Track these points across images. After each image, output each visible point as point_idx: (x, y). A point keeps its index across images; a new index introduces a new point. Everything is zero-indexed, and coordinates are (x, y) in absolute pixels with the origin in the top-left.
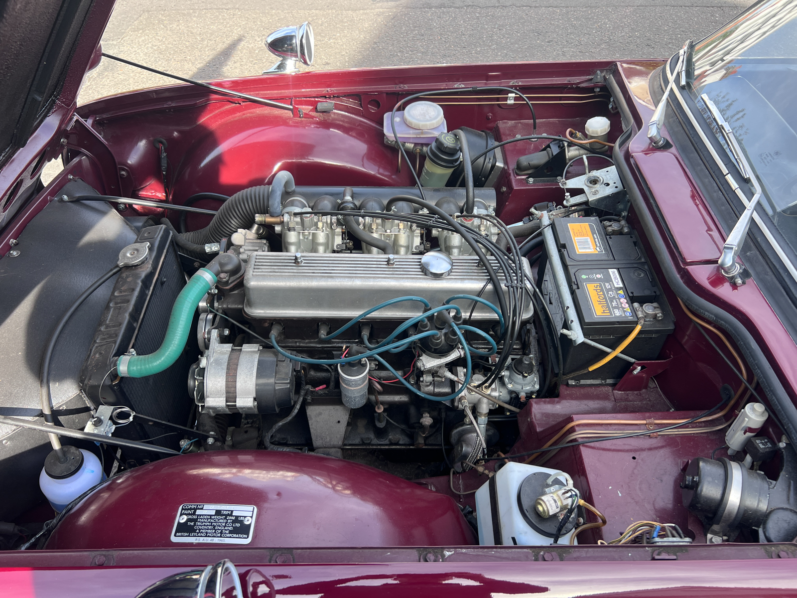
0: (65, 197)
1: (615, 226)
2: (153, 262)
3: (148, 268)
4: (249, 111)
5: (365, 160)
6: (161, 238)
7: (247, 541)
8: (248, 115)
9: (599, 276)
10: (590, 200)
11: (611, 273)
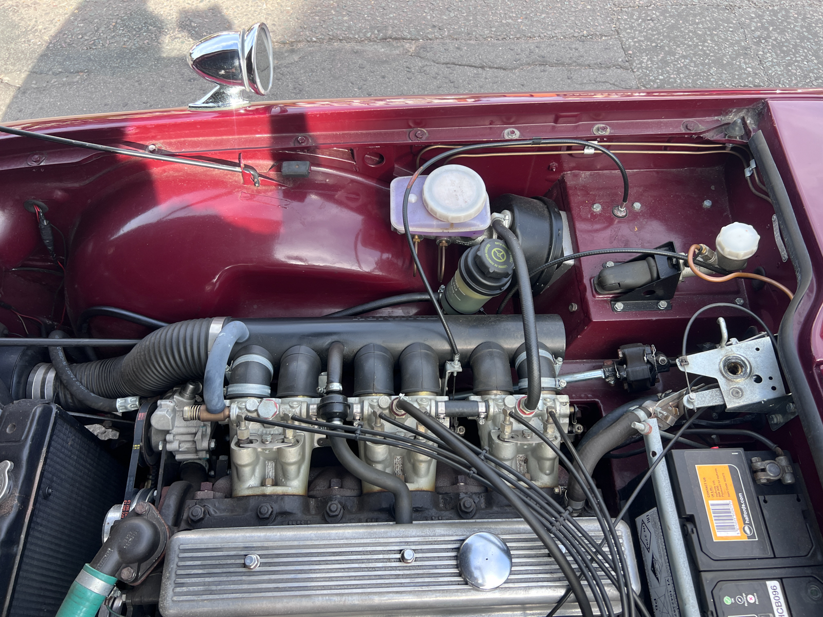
1: (770, 470)
2: (20, 493)
3: (12, 507)
5: (359, 245)
6: (32, 441)
9: (752, 599)
10: (728, 407)
11: (770, 591)
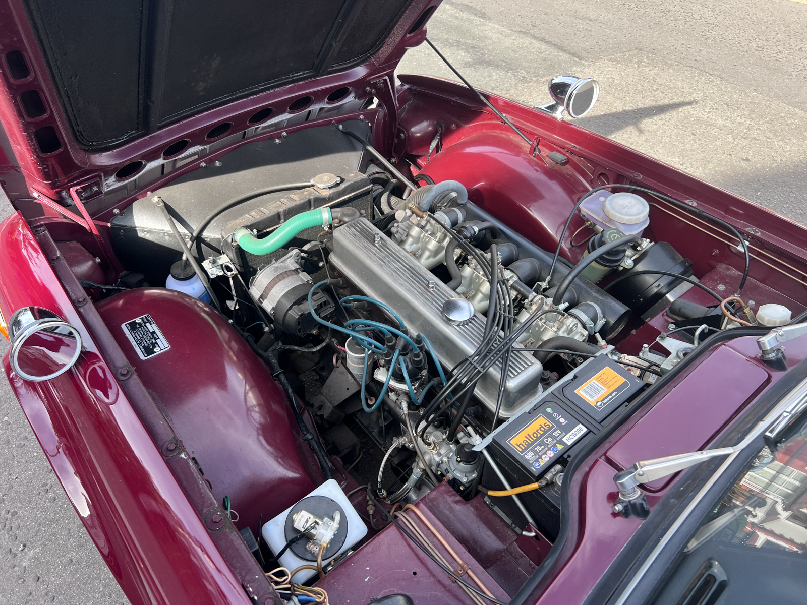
0: (341, 127)
2: (332, 193)
3: (324, 194)
4: (507, 133)
6: (354, 183)
7: (143, 358)
8: (504, 135)
9: (562, 421)
10: (661, 366)
11: (577, 428)
